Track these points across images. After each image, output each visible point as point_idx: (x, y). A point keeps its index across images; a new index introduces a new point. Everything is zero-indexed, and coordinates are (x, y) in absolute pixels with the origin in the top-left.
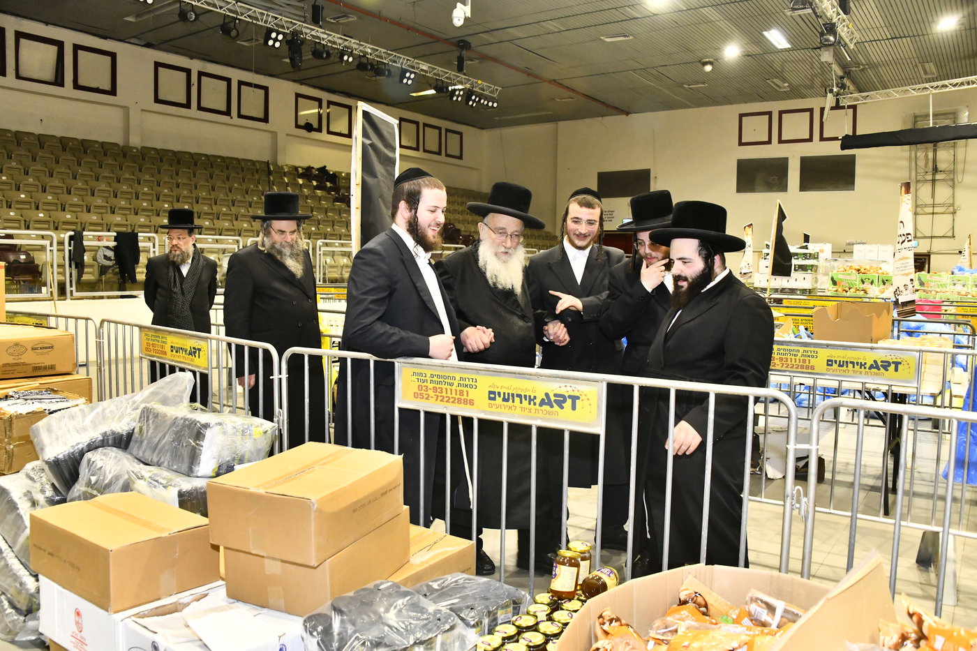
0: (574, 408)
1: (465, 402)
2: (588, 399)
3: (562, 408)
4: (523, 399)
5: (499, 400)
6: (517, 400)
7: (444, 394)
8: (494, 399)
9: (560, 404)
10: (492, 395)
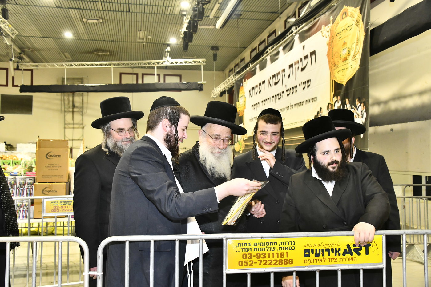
0: (367, 253)
1: (286, 262)
2: (376, 245)
3: (359, 254)
4: (331, 252)
5: (312, 256)
6: (326, 253)
7: (267, 259)
8: (308, 256)
9: (358, 251)
10: (307, 252)
